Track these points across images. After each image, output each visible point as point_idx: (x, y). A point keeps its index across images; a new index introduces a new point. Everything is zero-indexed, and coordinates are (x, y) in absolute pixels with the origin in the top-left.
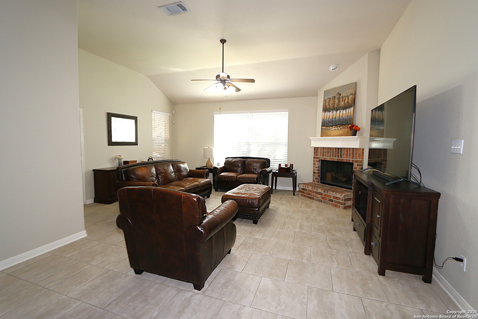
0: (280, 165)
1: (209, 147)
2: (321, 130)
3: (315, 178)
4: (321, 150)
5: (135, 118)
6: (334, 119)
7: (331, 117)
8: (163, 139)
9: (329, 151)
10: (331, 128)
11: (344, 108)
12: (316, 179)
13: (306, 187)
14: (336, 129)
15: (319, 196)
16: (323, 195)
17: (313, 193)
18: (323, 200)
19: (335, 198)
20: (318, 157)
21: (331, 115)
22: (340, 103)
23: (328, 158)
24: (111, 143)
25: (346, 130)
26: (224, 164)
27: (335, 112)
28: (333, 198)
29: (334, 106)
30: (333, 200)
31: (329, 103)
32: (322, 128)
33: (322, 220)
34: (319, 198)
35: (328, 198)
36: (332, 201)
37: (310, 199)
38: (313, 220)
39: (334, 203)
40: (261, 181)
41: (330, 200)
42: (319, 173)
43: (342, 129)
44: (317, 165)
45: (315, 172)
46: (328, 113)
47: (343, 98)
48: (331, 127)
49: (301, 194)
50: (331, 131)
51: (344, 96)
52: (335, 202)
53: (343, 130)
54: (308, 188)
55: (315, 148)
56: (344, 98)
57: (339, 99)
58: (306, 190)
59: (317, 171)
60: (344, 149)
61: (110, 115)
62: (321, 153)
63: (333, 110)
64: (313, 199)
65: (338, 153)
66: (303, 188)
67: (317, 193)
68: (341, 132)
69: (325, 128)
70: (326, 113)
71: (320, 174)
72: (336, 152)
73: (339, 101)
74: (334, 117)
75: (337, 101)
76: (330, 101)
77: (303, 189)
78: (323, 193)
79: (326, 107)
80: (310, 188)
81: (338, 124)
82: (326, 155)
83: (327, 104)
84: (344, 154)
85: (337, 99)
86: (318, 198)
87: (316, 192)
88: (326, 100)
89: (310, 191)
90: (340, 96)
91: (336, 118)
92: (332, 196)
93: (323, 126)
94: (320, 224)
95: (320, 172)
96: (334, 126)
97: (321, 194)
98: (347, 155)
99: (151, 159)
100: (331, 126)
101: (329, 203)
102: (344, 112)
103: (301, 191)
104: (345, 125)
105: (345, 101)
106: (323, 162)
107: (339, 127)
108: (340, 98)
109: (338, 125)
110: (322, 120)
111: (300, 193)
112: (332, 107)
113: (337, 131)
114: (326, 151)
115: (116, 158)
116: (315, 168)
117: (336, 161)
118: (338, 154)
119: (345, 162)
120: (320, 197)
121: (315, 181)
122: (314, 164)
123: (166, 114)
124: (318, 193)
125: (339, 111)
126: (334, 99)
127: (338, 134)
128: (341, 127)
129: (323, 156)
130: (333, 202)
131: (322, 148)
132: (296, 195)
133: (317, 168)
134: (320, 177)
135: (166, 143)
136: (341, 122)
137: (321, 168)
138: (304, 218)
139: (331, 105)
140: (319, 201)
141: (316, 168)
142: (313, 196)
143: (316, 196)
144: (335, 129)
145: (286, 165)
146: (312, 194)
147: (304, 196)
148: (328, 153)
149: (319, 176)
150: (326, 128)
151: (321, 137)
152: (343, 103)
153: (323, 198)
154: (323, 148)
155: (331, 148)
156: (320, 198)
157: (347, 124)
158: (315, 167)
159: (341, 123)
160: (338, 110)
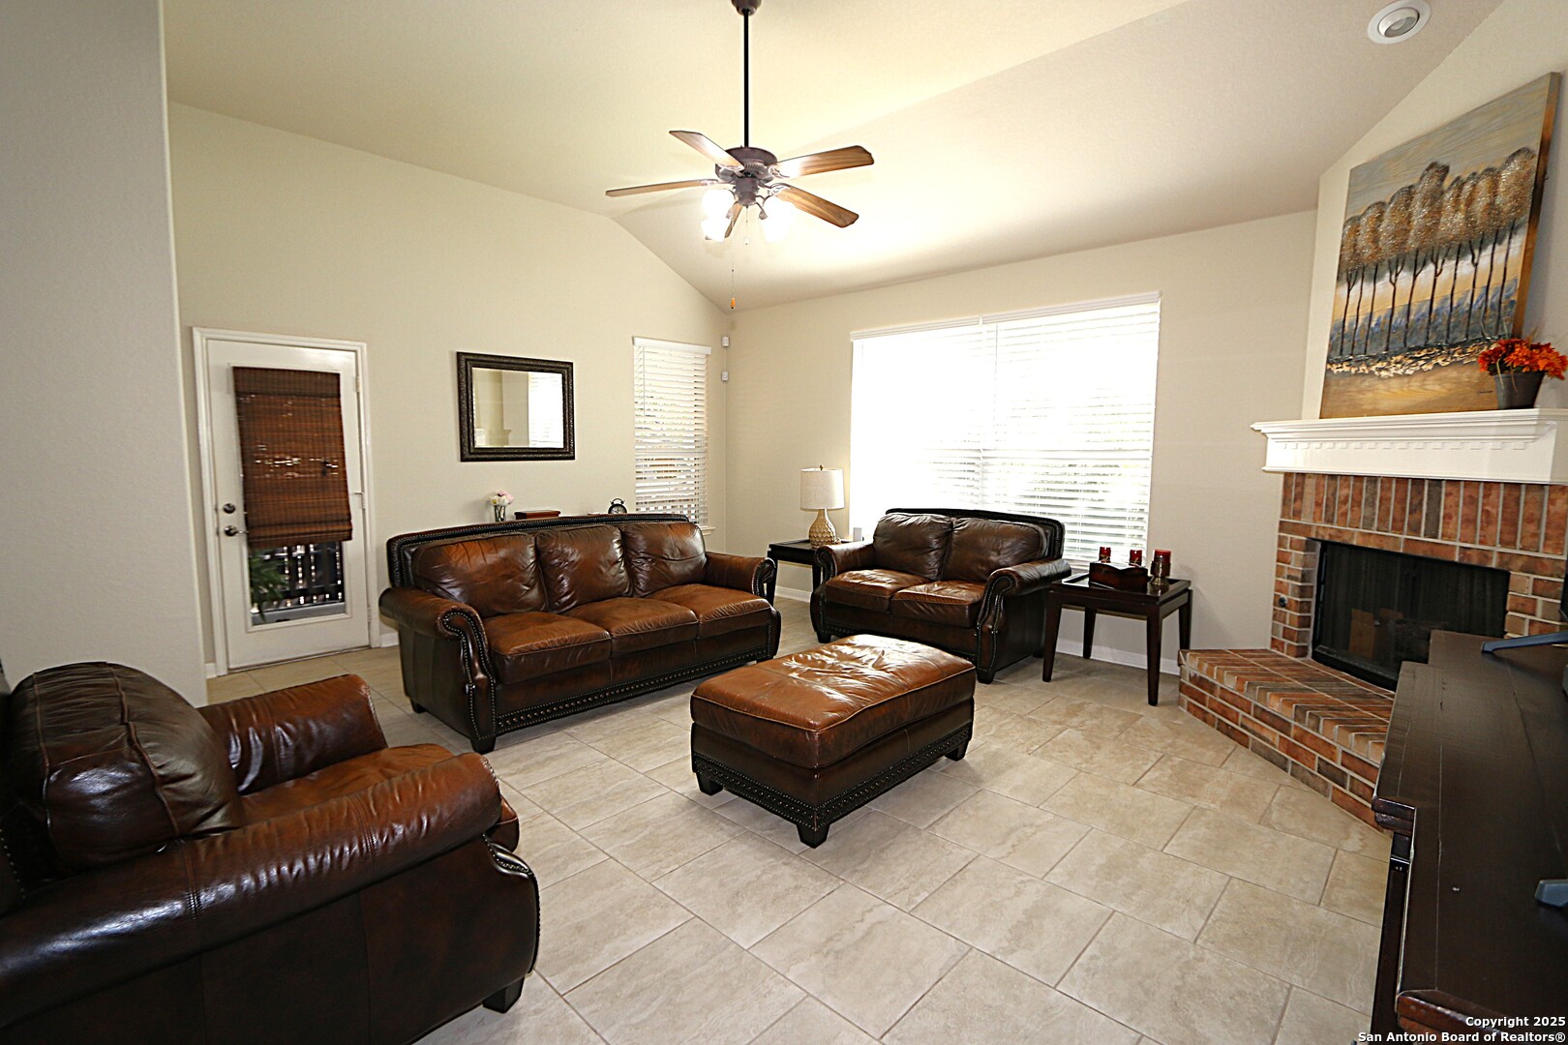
0: (1105, 553)
1: (821, 468)
2: (1326, 384)
3: (1285, 628)
4: (1318, 487)
5: (565, 370)
6: (1399, 319)
7: (1381, 312)
8: (690, 438)
9: (1364, 495)
10: (1380, 370)
11: (1466, 246)
12: (1287, 634)
13: (1212, 676)
14: (1408, 372)
15: (1273, 735)
16: (1293, 732)
17: (1241, 713)
18: (1291, 759)
19: (1358, 765)
20: (1303, 521)
21: (1379, 296)
22: (1443, 220)
23: (1353, 533)
24: (470, 453)
25: (1470, 374)
26: (875, 535)
27: (1405, 278)
28: (1347, 762)
29: (1404, 242)
30: (1344, 773)
31: (1375, 231)
32: (1328, 371)
33: (1199, 901)
34: (1273, 744)
35: (1318, 755)
36: (1339, 778)
37: (1226, 738)
38: (1140, 887)
39: (1347, 792)
40: (990, 618)
41: (1326, 769)
42: (1303, 607)
43: (1444, 374)
44: (1296, 566)
45: (1282, 600)
46: (1368, 289)
47: (1460, 188)
48: (1379, 365)
49: (1189, 703)
50: (1381, 386)
51: (1465, 177)
52: (1351, 790)
53: (1453, 373)
54: (1220, 678)
55: (1288, 475)
56: (1467, 188)
57: (1435, 197)
58: (1211, 688)
59: (1294, 595)
60: (1451, 489)
61: (467, 360)
62: (1318, 504)
63: (1395, 267)
64: (1242, 741)
65: (1416, 509)
66: (1199, 674)
67: (1263, 715)
68: (1434, 387)
69: (1346, 369)
70: (1356, 289)
71: (1312, 614)
72: (1401, 501)
73: (1436, 212)
74: (1401, 302)
75: (1419, 213)
76: (1380, 219)
77: (1199, 681)
78: (1293, 723)
79: (1356, 254)
80: (1230, 684)
81: (1421, 343)
82: (1345, 514)
83: (1363, 240)
84: (1448, 517)
85: (1425, 198)
86: (1268, 741)
87: (1256, 707)
88: (1359, 218)
89: (1228, 697)
90: (1442, 180)
91: (1414, 308)
92: (1340, 749)
93: (1338, 361)
94: (1167, 928)
95: (1313, 600)
96: (1399, 358)
97: (1282, 726)
98: (1469, 521)
99: (620, 508)
100: (1382, 359)
101: (1321, 786)
102: (1465, 267)
103: (1189, 687)
104: (1464, 345)
105: (1470, 201)
106: (1332, 554)
107: (1428, 361)
108: (1442, 193)
109: (1419, 349)
110: (1334, 328)
111: (1187, 699)
112: (1388, 252)
113: (1415, 384)
114: (1345, 492)
115: (488, 503)
116: (1285, 580)
117: (1401, 551)
118: (1416, 516)
119: (1453, 563)
120: (1277, 738)
121: (1283, 643)
122: (1282, 558)
123: (696, 348)
124: (1268, 717)
125: (1431, 267)
126: (1407, 206)
127: (1421, 397)
128: (1440, 361)
129: (1330, 521)
130: (1344, 786)
131: (1324, 475)
132: (1164, 704)
133: (1296, 579)
134: (1311, 630)
135: (697, 450)
136: (1443, 328)
137: (1319, 583)
138: (1100, 860)
139: (1386, 242)
140: (1269, 757)
141: (1289, 577)
142: (1242, 726)
143: (1258, 730)
144: (1400, 372)
145: (1135, 556)
146: (1237, 713)
147: (1199, 713)
148: (1357, 503)
149: (1304, 622)
150: (1353, 370)
151: (1321, 418)
152: (1460, 216)
153: (1290, 749)
154: (1333, 477)
155: (1373, 479)
156: (1277, 743)
157: (1473, 341)
158: (1286, 573)
159: (1440, 336)
160: (1424, 264)
